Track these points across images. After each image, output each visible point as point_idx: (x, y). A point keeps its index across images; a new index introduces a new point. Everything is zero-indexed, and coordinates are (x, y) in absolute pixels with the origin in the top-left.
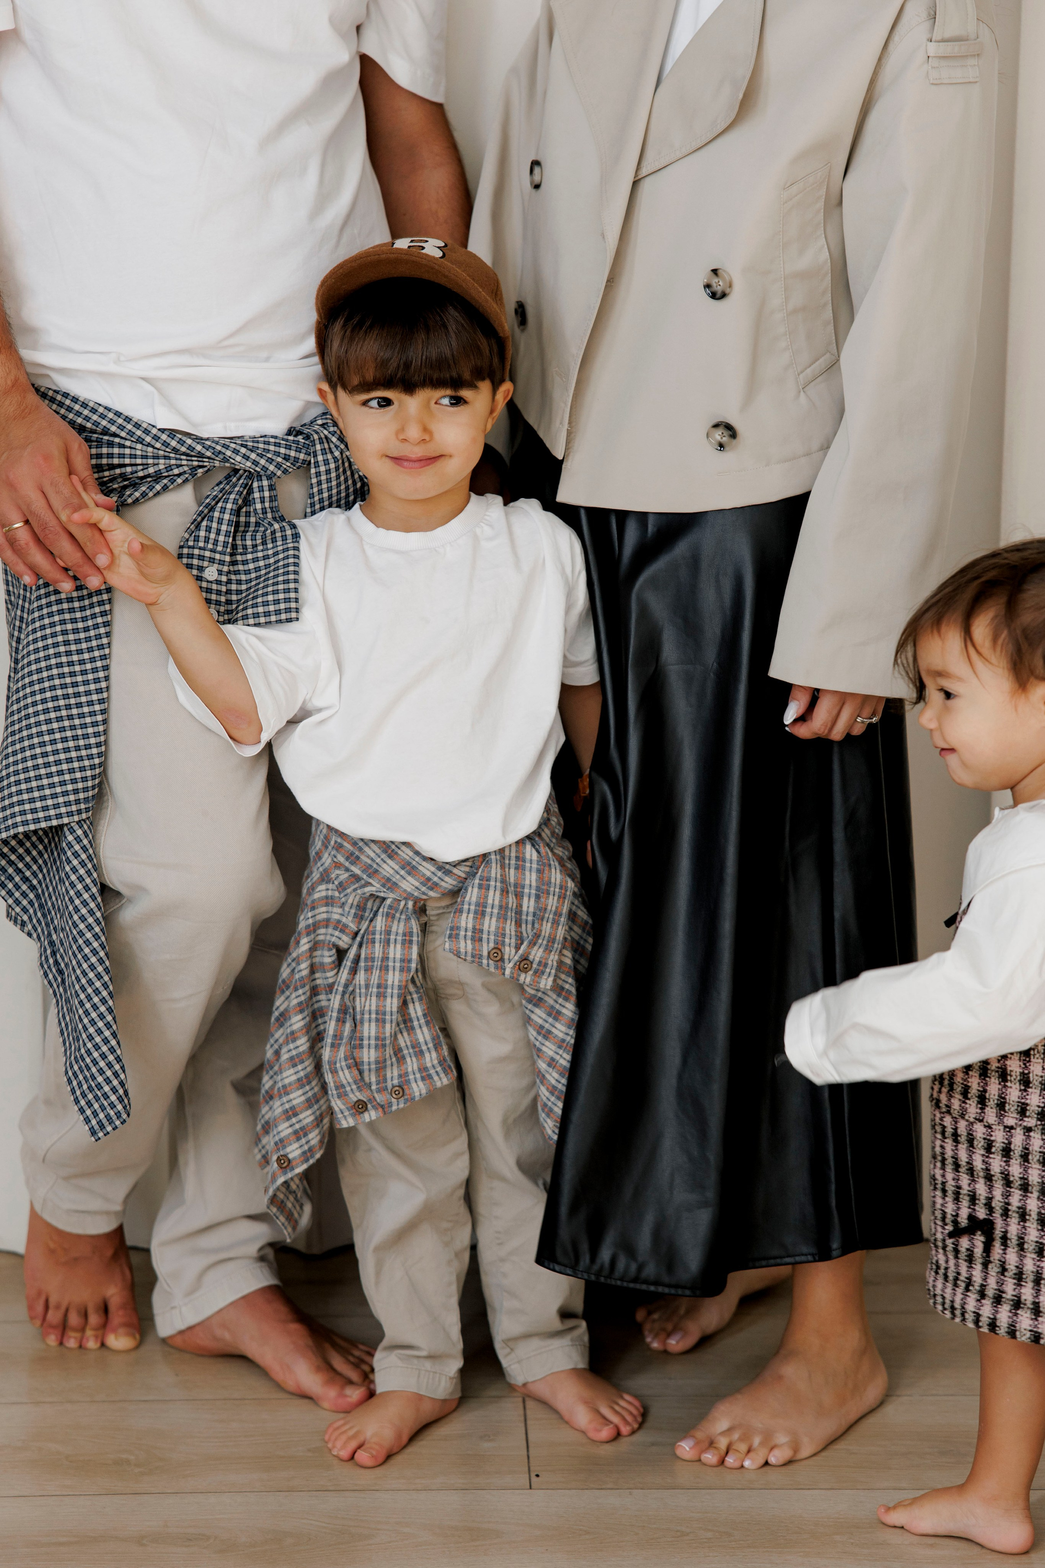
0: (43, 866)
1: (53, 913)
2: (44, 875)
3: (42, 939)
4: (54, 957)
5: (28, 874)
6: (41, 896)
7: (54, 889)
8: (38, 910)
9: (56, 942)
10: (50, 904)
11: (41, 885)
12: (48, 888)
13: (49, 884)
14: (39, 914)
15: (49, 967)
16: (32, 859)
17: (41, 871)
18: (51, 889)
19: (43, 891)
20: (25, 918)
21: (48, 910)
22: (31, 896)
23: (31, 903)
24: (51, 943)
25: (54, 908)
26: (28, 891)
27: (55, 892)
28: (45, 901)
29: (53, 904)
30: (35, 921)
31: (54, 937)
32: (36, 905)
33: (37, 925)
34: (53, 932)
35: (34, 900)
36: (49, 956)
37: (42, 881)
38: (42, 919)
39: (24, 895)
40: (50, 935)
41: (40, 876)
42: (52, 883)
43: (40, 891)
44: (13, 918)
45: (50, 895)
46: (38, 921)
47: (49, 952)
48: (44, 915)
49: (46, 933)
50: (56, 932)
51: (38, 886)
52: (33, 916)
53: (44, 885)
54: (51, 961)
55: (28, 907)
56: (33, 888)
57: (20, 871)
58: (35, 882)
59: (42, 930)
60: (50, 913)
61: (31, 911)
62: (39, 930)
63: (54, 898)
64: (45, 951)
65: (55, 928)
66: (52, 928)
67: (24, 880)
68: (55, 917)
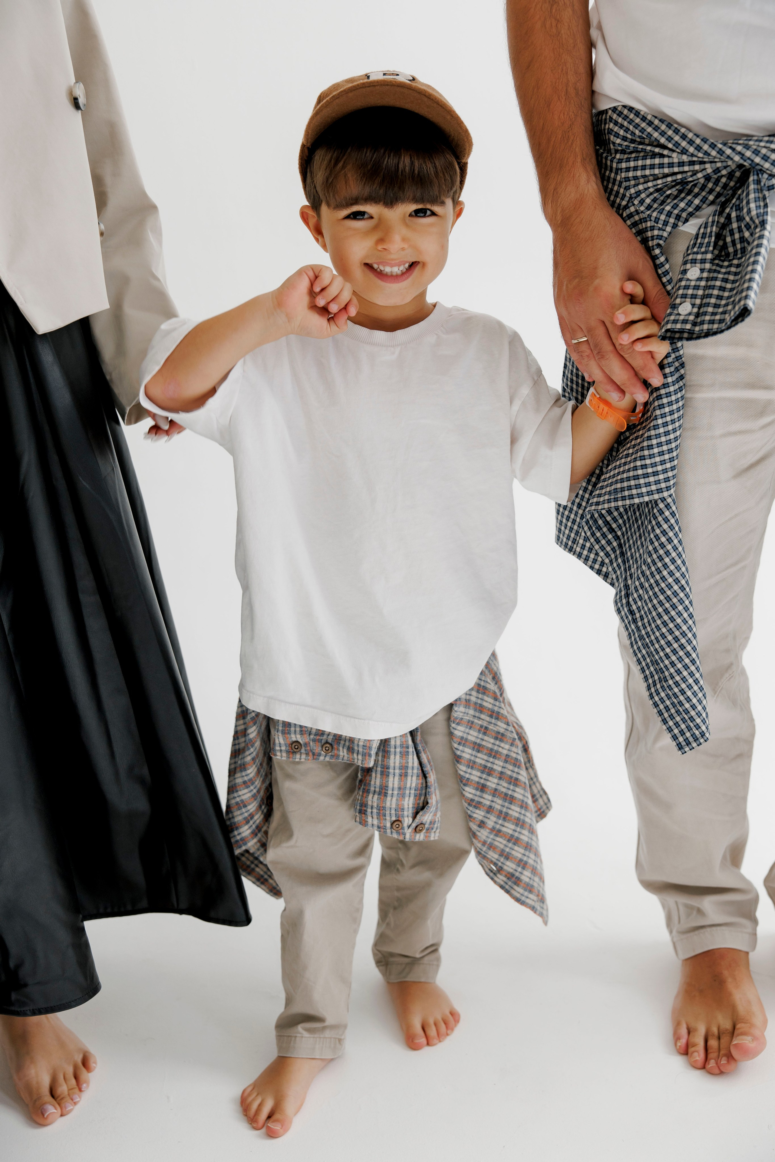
0: (627, 521)
1: (631, 562)
2: (626, 529)
3: (620, 581)
4: (627, 598)
5: (614, 526)
6: (623, 545)
7: (634, 543)
8: (619, 556)
9: (630, 586)
10: (629, 554)
11: (624, 537)
12: (629, 541)
13: (630, 538)
14: (620, 560)
15: (622, 606)
16: (619, 514)
17: (625, 525)
18: (631, 542)
19: (625, 541)
20: (607, 561)
21: (628, 558)
22: (615, 544)
23: (614, 550)
24: (626, 586)
25: (632, 558)
26: (613, 540)
27: (634, 546)
28: (626, 550)
29: (632, 554)
30: (615, 565)
31: (629, 582)
32: (618, 552)
33: (617, 568)
34: (629, 578)
35: (617, 548)
36: (623, 597)
37: (625, 533)
38: (621, 564)
39: (609, 543)
40: (626, 579)
41: (624, 529)
42: (632, 538)
43: (622, 541)
44: (564, 543)
45: (630, 546)
46: (618, 565)
47: (623, 593)
48: (624, 562)
49: (624, 576)
50: (631, 579)
51: (621, 537)
52: (614, 560)
53: (626, 537)
54: (624, 601)
55: (611, 552)
56: (617, 538)
57: (608, 523)
58: (619, 533)
59: (621, 573)
60: (628, 561)
61: (613, 556)
62: (618, 572)
63: (633, 550)
64: (621, 591)
65: (631, 575)
66: (628, 574)
67: (611, 530)
68: (632, 566)
